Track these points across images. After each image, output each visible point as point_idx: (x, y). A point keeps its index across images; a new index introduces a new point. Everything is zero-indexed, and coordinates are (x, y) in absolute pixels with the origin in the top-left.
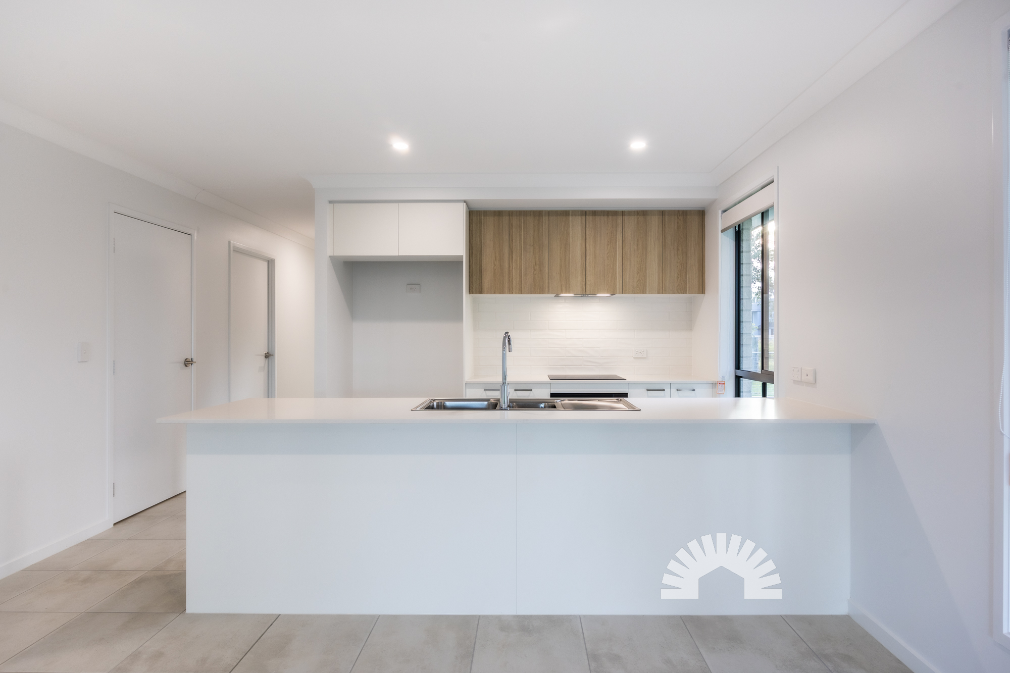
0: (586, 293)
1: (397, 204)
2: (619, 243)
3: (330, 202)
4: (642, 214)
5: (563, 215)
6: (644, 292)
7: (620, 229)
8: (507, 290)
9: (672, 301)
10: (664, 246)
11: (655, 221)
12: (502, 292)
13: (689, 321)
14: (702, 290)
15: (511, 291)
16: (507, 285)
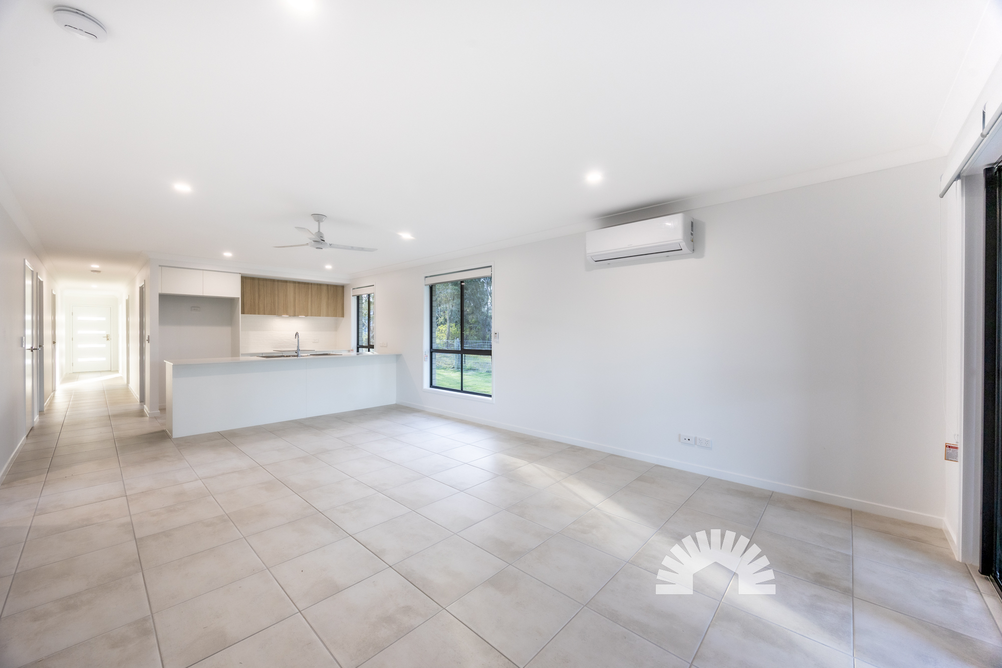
0: (295, 315)
1: (202, 271)
2: (310, 296)
3: (160, 266)
4: (319, 285)
5: (285, 282)
6: (320, 316)
7: (310, 290)
8: (257, 313)
9: (330, 320)
10: (328, 298)
11: (325, 288)
12: (255, 313)
13: (336, 328)
14: (343, 316)
15: (259, 313)
16: (257, 311)
